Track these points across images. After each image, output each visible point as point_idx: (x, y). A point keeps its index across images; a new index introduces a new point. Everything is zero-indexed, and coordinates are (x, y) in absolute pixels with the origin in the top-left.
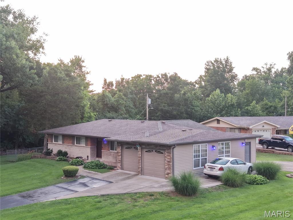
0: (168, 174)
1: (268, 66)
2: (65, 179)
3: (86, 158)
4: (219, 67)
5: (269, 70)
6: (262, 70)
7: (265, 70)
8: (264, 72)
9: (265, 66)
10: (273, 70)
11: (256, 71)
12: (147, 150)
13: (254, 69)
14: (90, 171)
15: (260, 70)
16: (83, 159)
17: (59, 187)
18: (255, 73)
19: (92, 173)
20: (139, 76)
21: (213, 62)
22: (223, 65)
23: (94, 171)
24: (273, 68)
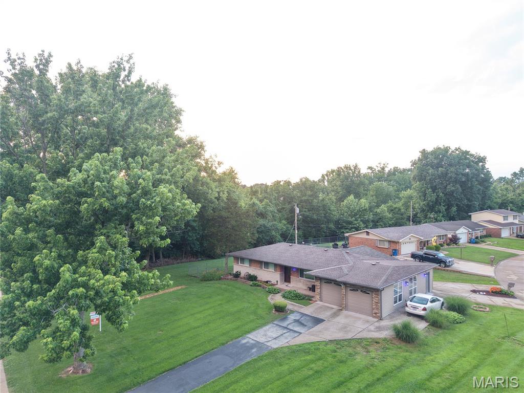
0: (376, 314)
1: (382, 166)
2: (277, 314)
3: (276, 283)
4: (348, 173)
5: (383, 169)
6: (377, 170)
7: (379, 169)
8: (378, 171)
9: (379, 166)
10: (387, 170)
11: (371, 170)
12: (351, 289)
13: (370, 168)
14: (293, 303)
15: (375, 169)
16: (273, 283)
17: (277, 325)
18: (370, 171)
19: (296, 305)
20: (279, 182)
21: (343, 168)
22: (351, 170)
23: (296, 303)
24: (386, 167)
